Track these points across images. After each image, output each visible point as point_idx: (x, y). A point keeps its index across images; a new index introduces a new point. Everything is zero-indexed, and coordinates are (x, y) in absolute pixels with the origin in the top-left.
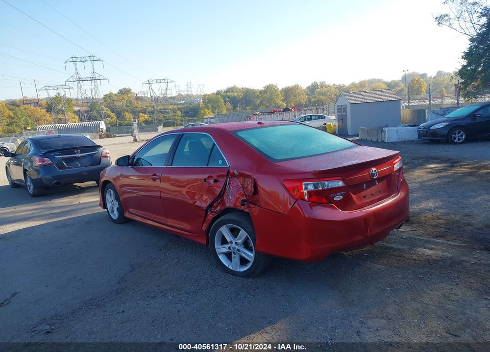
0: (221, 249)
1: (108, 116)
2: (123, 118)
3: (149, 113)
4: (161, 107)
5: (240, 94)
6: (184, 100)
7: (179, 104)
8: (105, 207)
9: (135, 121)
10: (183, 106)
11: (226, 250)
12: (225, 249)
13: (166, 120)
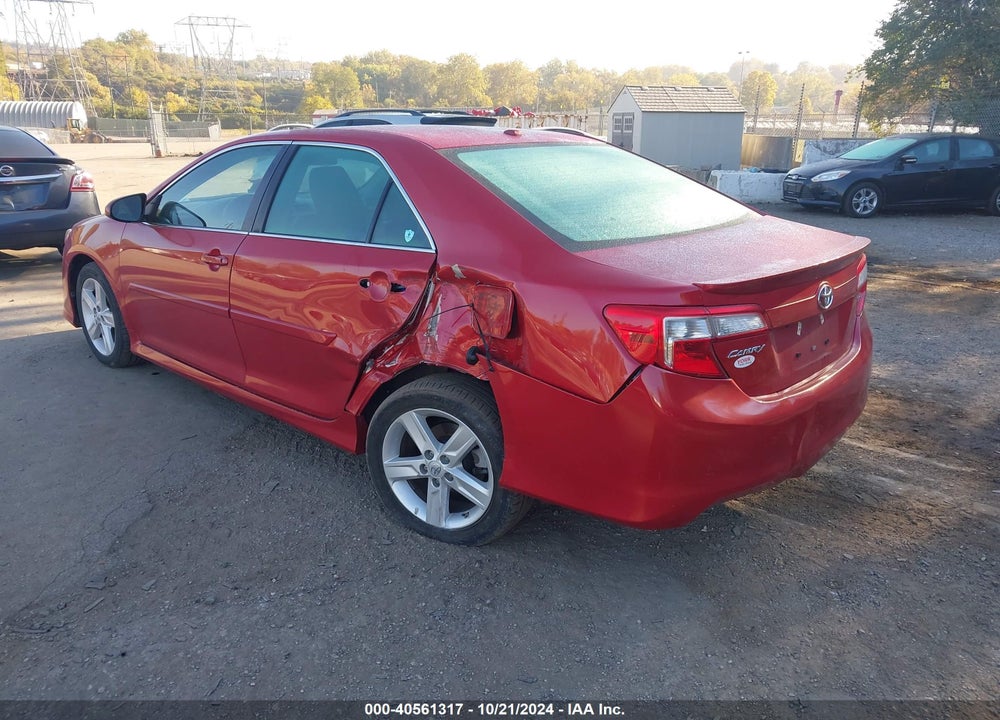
0: (399, 470)
1: (93, 92)
2: (127, 100)
3: (189, 93)
4: (217, 83)
5: (395, 68)
6: (269, 71)
7: (258, 79)
8: (78, 320)
9: (158, 110)
10: (267, 85)
11: (412, 473)
12: (410, 469)
13: (228, 112)
